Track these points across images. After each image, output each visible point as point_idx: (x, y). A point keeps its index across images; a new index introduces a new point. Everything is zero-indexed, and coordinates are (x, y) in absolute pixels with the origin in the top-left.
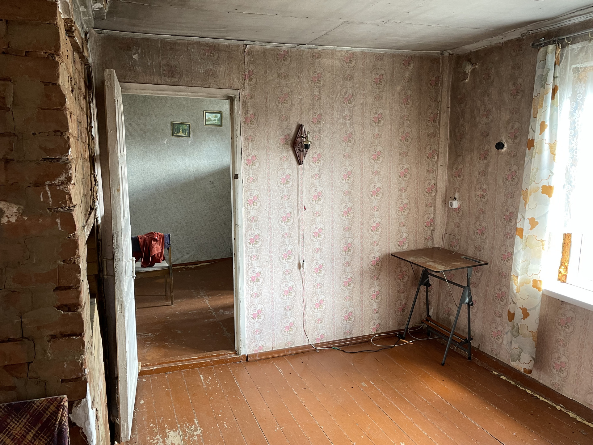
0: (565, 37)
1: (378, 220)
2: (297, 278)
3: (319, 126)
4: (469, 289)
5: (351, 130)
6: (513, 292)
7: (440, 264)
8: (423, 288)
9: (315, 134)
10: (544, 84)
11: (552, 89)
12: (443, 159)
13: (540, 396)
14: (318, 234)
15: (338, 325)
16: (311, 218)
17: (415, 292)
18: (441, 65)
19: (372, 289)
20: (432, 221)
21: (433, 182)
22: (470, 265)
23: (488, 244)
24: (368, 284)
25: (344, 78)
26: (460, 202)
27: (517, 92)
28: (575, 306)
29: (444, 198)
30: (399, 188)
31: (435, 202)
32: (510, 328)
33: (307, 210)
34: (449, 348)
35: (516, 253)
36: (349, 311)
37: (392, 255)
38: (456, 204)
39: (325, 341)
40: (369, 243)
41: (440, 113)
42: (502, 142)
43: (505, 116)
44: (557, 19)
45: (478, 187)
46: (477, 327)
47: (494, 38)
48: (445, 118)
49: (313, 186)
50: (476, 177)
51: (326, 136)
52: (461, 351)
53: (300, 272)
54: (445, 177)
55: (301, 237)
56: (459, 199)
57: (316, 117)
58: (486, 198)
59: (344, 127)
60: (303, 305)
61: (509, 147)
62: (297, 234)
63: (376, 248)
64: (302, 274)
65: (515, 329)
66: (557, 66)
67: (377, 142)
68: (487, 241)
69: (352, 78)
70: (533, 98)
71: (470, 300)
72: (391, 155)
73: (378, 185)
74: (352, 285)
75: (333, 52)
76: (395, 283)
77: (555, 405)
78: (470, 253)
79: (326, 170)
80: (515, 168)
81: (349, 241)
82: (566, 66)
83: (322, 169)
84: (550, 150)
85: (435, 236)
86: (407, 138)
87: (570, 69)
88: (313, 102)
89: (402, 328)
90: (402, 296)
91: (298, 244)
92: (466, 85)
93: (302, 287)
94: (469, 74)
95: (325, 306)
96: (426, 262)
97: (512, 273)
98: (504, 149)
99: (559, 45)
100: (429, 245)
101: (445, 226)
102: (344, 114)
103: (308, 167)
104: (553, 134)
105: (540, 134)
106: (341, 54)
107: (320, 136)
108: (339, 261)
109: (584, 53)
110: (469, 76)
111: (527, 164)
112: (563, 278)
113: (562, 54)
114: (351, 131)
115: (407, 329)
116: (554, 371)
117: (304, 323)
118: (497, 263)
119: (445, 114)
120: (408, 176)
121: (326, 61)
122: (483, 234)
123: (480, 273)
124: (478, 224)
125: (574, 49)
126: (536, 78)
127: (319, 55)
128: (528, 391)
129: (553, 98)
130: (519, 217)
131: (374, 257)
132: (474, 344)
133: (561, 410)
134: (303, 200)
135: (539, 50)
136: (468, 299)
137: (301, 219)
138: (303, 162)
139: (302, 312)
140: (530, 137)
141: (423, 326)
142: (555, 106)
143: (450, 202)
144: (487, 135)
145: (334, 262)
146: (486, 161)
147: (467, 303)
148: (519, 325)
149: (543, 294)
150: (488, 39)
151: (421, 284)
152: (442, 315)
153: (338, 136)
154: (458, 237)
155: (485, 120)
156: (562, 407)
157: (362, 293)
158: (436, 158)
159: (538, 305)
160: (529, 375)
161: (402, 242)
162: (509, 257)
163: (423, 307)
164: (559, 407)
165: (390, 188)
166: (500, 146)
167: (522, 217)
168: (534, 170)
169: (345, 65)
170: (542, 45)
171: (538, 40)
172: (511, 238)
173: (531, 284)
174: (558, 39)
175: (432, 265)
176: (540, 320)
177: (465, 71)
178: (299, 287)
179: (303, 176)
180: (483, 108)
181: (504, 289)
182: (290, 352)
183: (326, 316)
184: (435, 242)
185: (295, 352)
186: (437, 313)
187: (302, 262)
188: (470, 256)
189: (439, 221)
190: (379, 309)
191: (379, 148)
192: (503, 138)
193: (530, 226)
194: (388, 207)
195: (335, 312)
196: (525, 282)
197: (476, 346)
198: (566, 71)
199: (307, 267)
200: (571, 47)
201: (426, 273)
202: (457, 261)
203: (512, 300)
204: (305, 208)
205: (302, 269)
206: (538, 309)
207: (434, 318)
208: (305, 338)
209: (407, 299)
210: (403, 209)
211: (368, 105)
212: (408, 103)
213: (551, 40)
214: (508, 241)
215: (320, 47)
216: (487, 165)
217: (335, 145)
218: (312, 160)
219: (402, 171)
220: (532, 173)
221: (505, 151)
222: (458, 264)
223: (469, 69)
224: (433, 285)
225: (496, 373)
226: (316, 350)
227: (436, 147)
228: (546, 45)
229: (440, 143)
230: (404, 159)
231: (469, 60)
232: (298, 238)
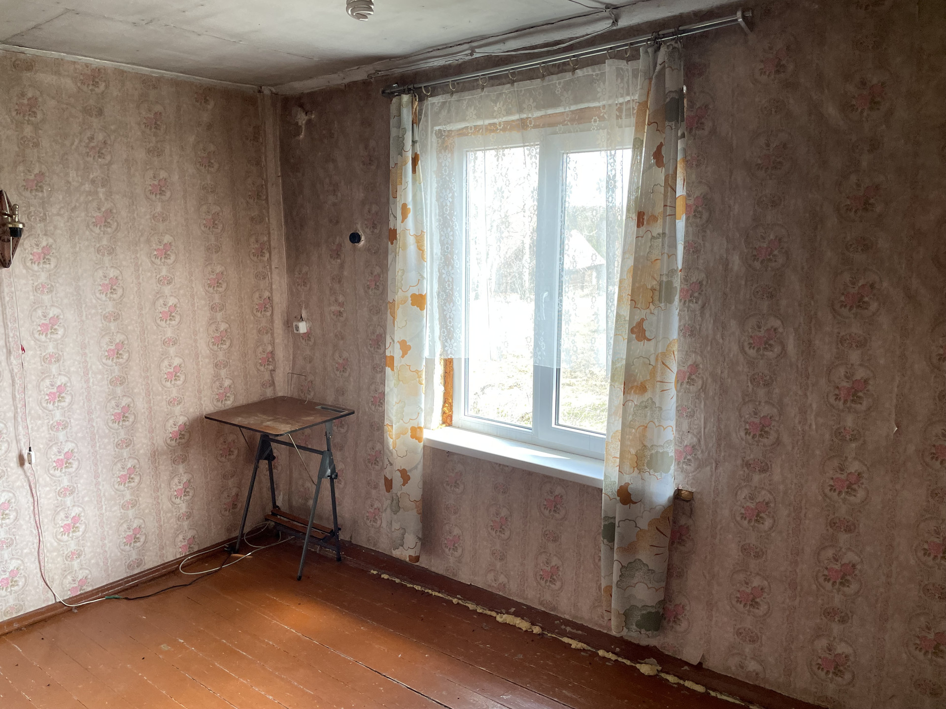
0: (423, 85)
1: (177, 361)
2: (18, 484)
3: (40, 194)
4: (331, 455)
5: (107, 206)
6: (388, 448)
7: (282, 423)
8: (264, 464)
9: (32, 209)
10: (401, 151)
11: (412, 158)
12: (279, 258)
13: (433, 590)
14: (58, 395)
15: (113, 555)
16: (40, 368)
17: (251, 474)
18: (260, 109)
19: (176, 480)
20: (270, 355)
21: (267, 294)
22: (329, 418)
23: (352, 383)
24: (168, 473)
25: (86, 111)
26: (309, 323)
27: (370, 160)
28: (463, 455)
29: (286, 318)
30: (211, 305)
31: (273, 326)
32: (389, 502)
33: (29, 353)
34: (308, 551)
35: (388, 392)
36: (135, 526)
37: (206, 417)
38: (303, 327)
39: (90, 589)
40: (164, 403)
41: (266, 185)
42: (357, 232)
43: (360, 195)
44: (410, 59)
45: (332, 299)
46: (346, 509)
47: (333, 76)
48: (275, 193)
49: (38, 307)
50: (329, 284)
51: (58, 214)
52: (327, 551)
53: (25, 472)
54: (285, 286)
55: (19, 406)
56: (308, 319)
57: (32, 177)
58: (345, 315)
59: (93, 200)
60: (35, 532)
61: (368, 240)
62: (11, 400)
63: (177, 409)
64: (29, 474)
65: (394, 502)
66: (415, 125)
67: (161, 227)
68: (352, 380)
69: (100, 112)
70: (390, 170)
71: (333, 471)
72: (190, 251)
73: (172, 301)
74: (137, 479)
75: (59, 62)
76: (216, 464)
77: (451, 598)
78: (330, 400)
79: (64, 276)
80: (377, 270)
81: (125, 402)
82: (426, 127)
83: (55, 275)
84: (416, 244)
85: (277, 379)
86: (216, 222)
87: (432, 132)
88: (24, 150)
89: (234, 535)
90: (230, 482)
91: (15, 418)
92: (301, 143)
93: (31, 500)
94: (303, 127)
95: (83, 527)
96: (262, 422)
97: (386, 422)
98: (362, 243)
99: (415, 96)
100: (269, 393)
101: (291, 362)
102: (91, 176)
103: (24, 271)
104: (419, 223)
105: (402, 222)
106: (76, 69)
107: (45, 214)
108: (106, 440)
109: (446, 111)
110: (303, 130)
111: (391, 264)
112: (447, 420)
113: (421, 110)
114: (109, 206)
115: (242, 535)
116: (447, 550)
117: (42, 564)
118: (367, 410)
119: (274, 186)
120: (224, 286)
121: (46, 78)
122: (344, 370)
123: (346, 427)
124: (337, 355)
125: (434, 103)
126: (391, 142)
127: (29, 65)
128: (417, 587)
129: (414, 170)
130: (388, 340)
131: (175, 425)
132: (343, 536)
133: (458, 603)
134: (18, 334)
135: (391, 101)
136: (329, 470)
137: (16, 370)
138: (10, 261)
139: (36, 546)
140: (391, 226)
141: (269, 524)
142: (417, 182)
143: (294, 324)
144: (337, 222)
145: (96, 443)
146: (339, 261)
147: (328, 476)
148: (399, 495)
149: (424, 446)
150: (325, 76)
151: (260, 457)
152: (297, 501)
153: (83, 214)
154: (311, 377)
155: (332, 199)
156: (459, 599)
157: (157, 489)
158: (267, 255)
159: (420, 461)
160: (417, 564)
161: (223, 393)
162: (379, 400)
163: (267, 494)
164: (456, 599)
165: (193, 305)
166: (355, 238)
167: (391, 341)
168: (400, 273)
169: (85, 88)
170: (396, 94)
171: (390, 87)
172: (381, 372)
173: (409, 433)
174: (414, 88)
175: (272, 425)
176: (425, 483)
177: (297, 122)
178: (24, 499)
179: (13, 289)
180: (327, 180)
181: (378, 447)
182: (16, 626)
183: (89, 544)
184: (278, 388)
185: (26, 623)
186: (289, 500)
187: (25, 452)
188: (330, 404)
189: (280, 354)
190: (191, 511)
191: (167, 239)
192: (359, 226)
193: (401, 352)
194: (193, 337)
195: (106, 533)
196: (403, 432)
197: (347, 539)
198: (427, 135)
199: (38, 461)
200: (430, 101)
201: (267, 440)
202: (309, 415)
203: (389, 461)
204: (23, 349)
205: (27, 465)
206: (420, 467)
207: (284, 508)
208: (47, 592)
209: (239, 486)
210: (219, 340)
211: (137, 163)
212: (210, 165)
213: (406, 87)
214: (379, 376)
215: (30, 51)
216: (342, 266)
217: (77, 231)
218: (31, 257)
219: (212, 276)
220: (398, 278)
221: (363, 245)
222: (311, 419)
223: (302, 119)
224: (279, 458)
225: (375, 572)
226: (70, 610)
227: (266, 239)
228: (401, 93)
229: (272, 232)
230: (215, 256)
231: (301, 106)
232: (13, 408)
